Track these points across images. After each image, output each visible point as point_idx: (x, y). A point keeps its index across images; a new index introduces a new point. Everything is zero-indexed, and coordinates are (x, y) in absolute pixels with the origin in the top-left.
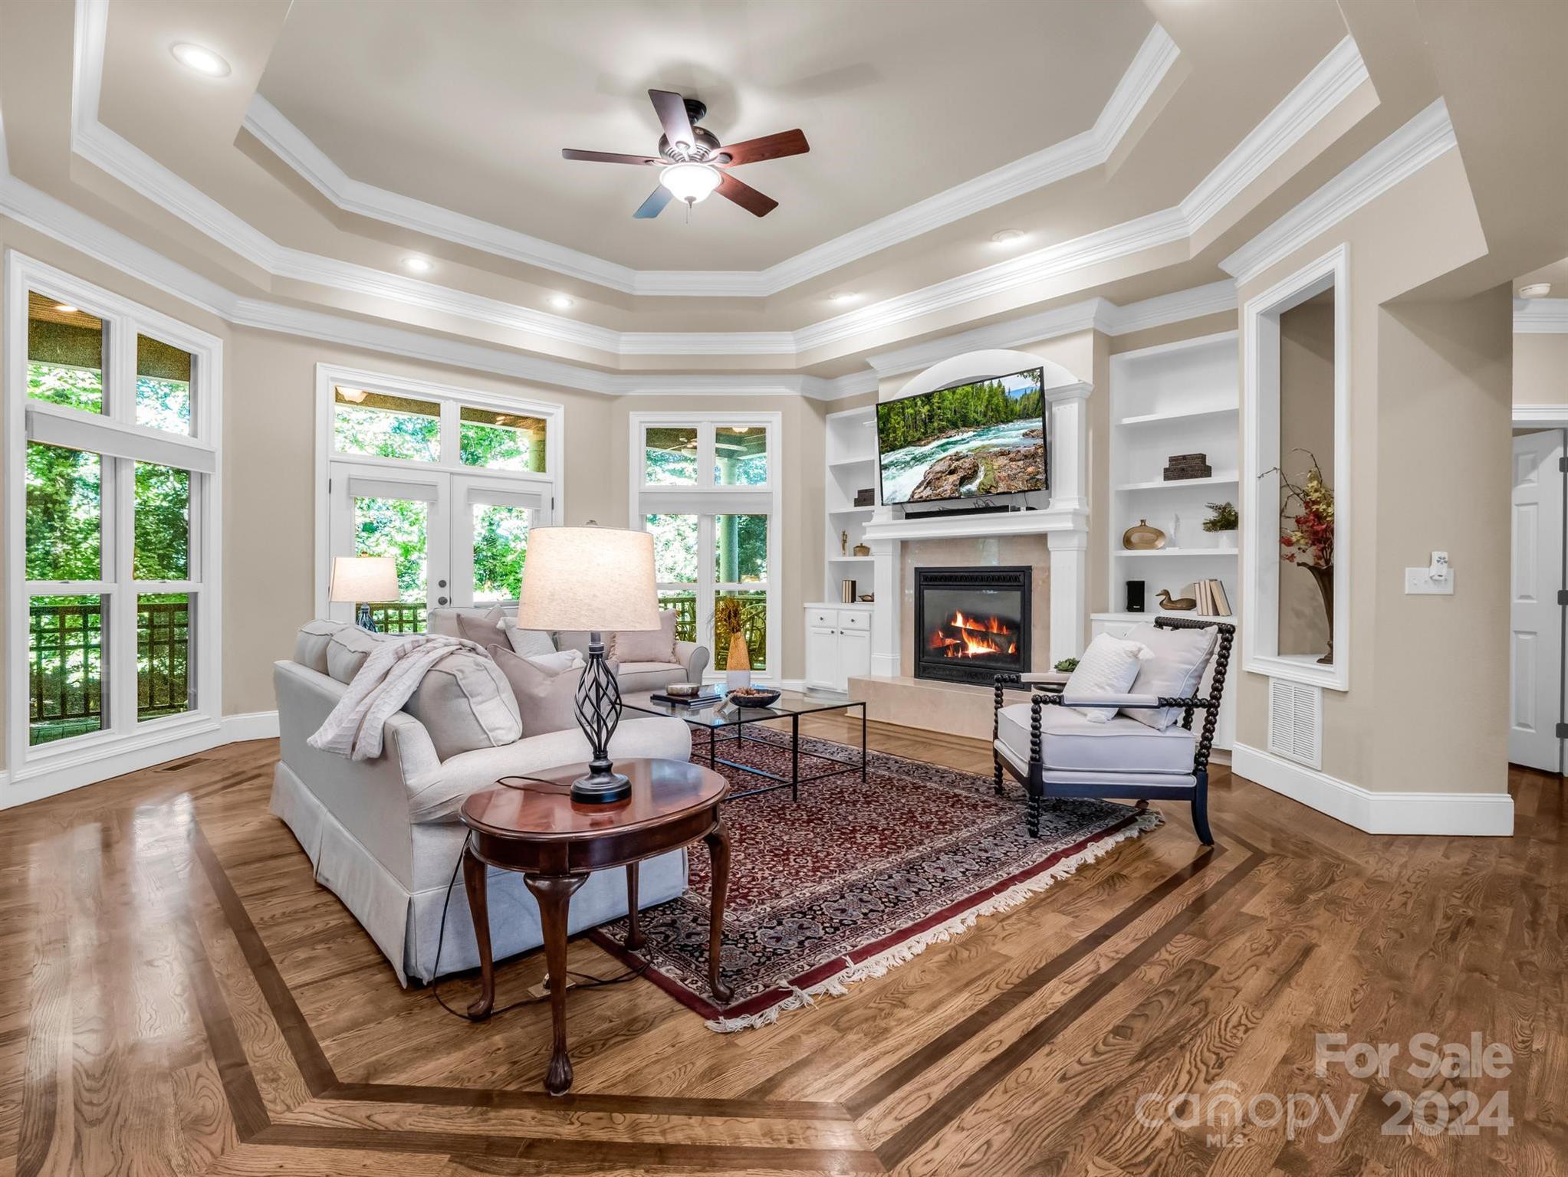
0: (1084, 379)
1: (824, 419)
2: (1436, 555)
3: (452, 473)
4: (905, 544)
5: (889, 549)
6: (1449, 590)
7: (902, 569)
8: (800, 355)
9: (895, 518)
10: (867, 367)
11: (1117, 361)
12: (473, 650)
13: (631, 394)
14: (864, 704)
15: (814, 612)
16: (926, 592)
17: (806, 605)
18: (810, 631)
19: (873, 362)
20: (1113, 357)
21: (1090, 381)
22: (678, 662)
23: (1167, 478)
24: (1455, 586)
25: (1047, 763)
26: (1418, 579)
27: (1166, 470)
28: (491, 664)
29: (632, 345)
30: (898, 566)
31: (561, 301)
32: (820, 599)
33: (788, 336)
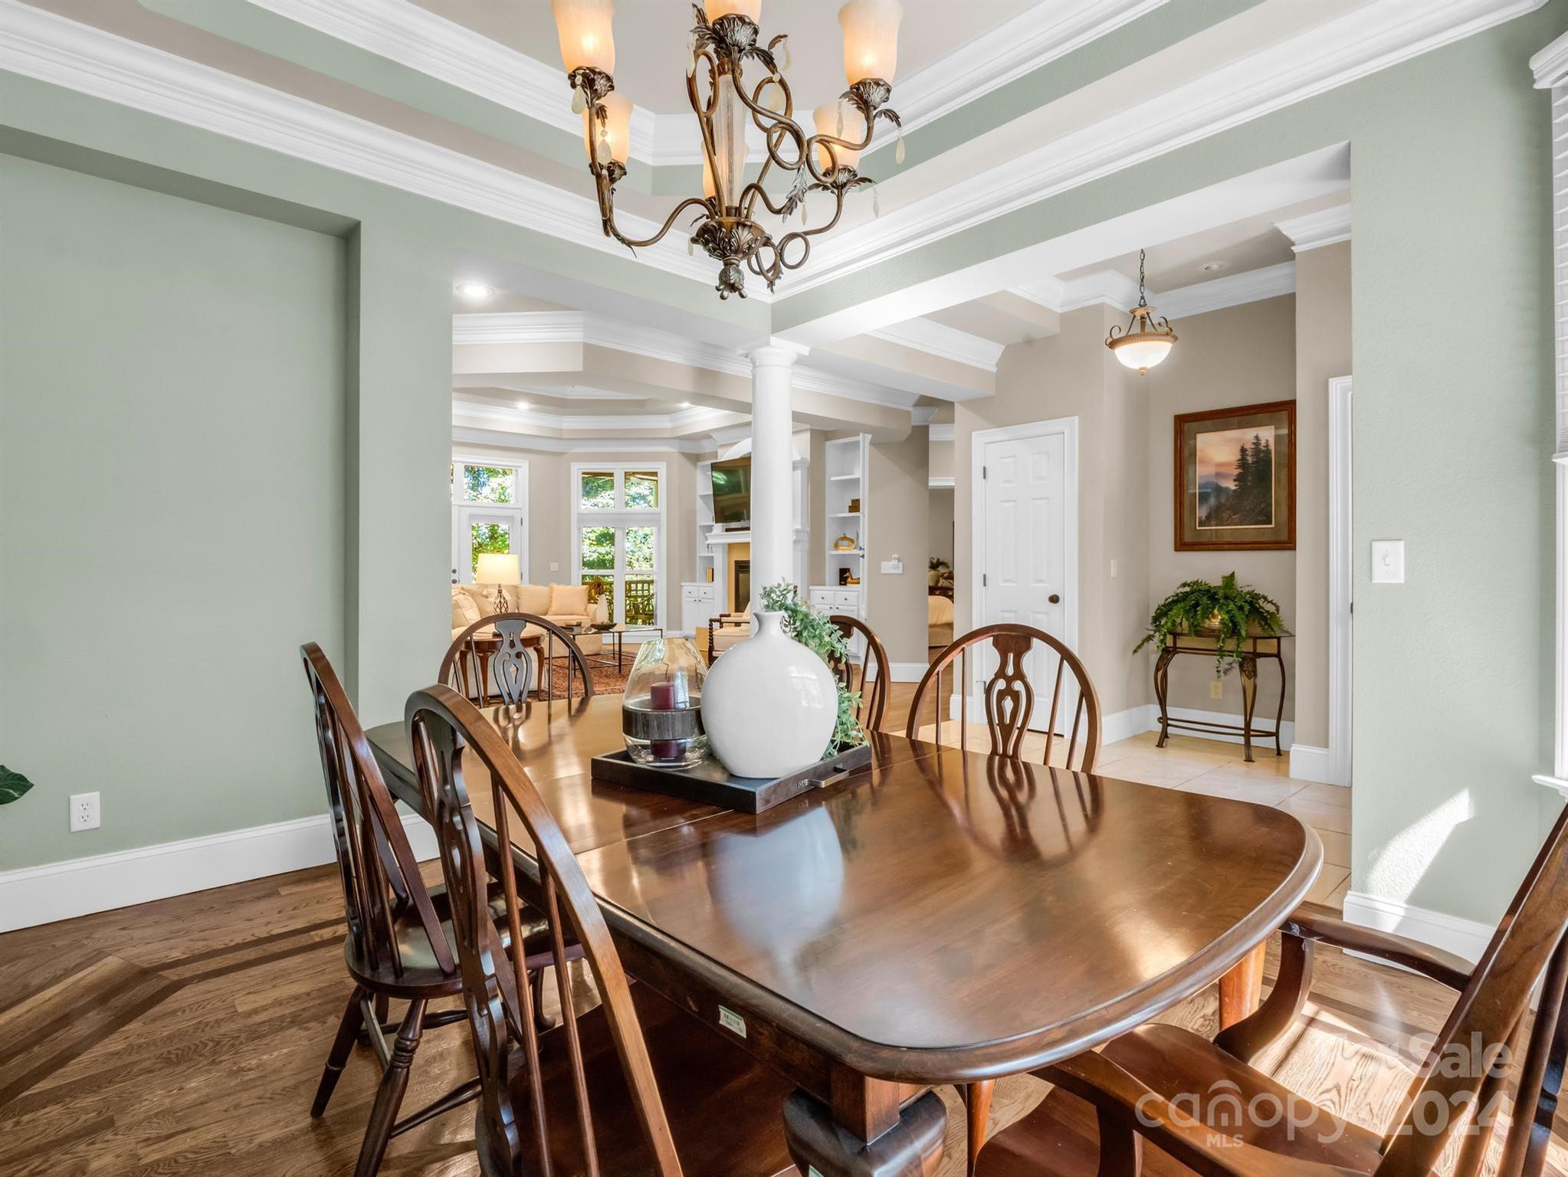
0: (805, 456)
1: (696, 466)
2: (894, 556)
3: (460, 506)
4: (731, 546)
5: (720, 549)
6: (901, 572)
7: (729, 562)
8: (674, 429)
9: (723, 531)
10: (711, 437)
11: (830, 445)
12: (464, 594)
13: (573, 451)
14: (661, 630)
15: (687, 587)
16: (741, 575)
17: (683, 584)
18: (685, 599)
19: (714, 436)
20: (827, 443)
21: (809, 459)
22: (588, 615)
23: (850, 511)
24: (903, 571)
25: (716, 648)
26: (890, 567)
27: (850, 507)
28: (470, 598)
29: (571, 423)
30: (726, 560)
31: (523, 405)
32: (694, 580)
33: (666, 418)
